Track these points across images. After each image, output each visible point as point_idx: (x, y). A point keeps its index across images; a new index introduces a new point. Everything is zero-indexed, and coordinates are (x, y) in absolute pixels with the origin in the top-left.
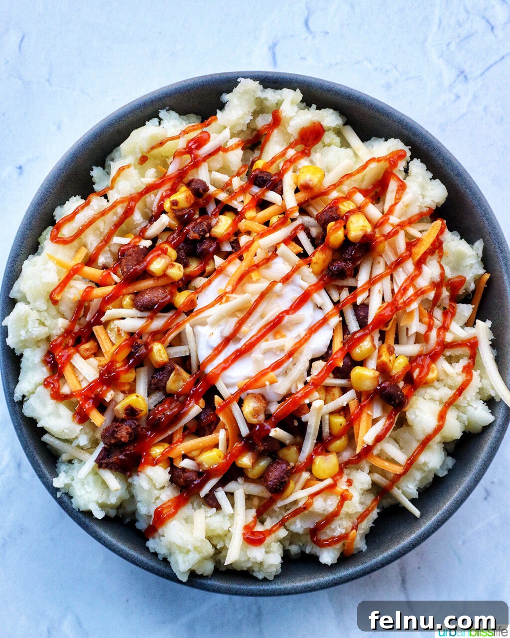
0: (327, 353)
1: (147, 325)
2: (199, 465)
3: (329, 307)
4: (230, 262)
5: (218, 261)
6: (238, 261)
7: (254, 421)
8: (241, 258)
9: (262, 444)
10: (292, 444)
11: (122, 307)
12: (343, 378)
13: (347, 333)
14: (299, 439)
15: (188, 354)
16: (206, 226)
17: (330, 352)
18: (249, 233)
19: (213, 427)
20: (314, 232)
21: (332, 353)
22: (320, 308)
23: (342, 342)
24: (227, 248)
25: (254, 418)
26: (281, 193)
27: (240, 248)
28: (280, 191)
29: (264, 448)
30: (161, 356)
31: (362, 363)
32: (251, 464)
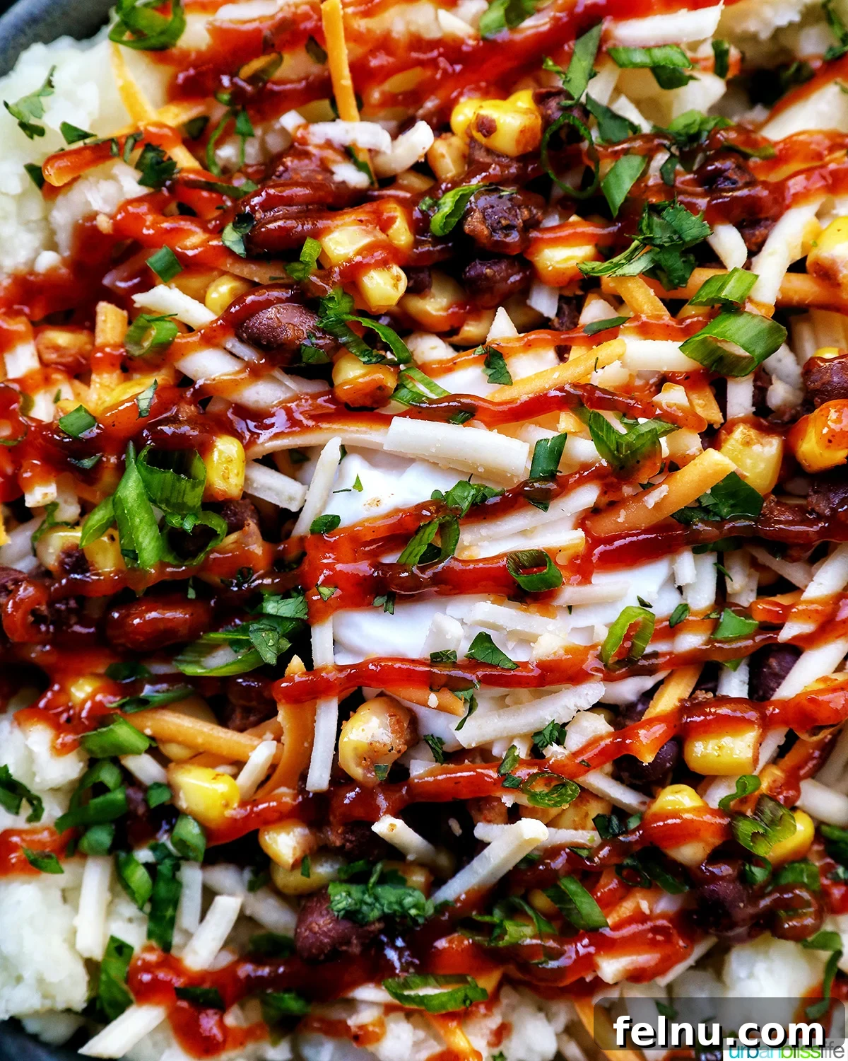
0: (631, 707)
1: (236, 384)
2: (170, 787)
3: (703, 597)
4: (529, 346)
5: (502, 327)
6: (551, 355)
7: (357, 772)
8: (562, 353)
9: (344, 833)
10: (421, 864)
11: (202, 300)
12: (633, 786)
13: (710, 685)
14: (444, 861)
15: (294, 509)
16: (524, 222)
17: (640, 707)
18: (617, 301)
19: (252, 719)
20: (779, 393)
21: (642, 713)
22: (680, 589)
23: (681, 700)
24: (545, 304)
25: (359, 765)
26: (754, 249)
27: (576, 324)
28: (756, 244)
29: (343, 846)
30: (225, 478)
31: (699, 781)
32: (291, 861)
